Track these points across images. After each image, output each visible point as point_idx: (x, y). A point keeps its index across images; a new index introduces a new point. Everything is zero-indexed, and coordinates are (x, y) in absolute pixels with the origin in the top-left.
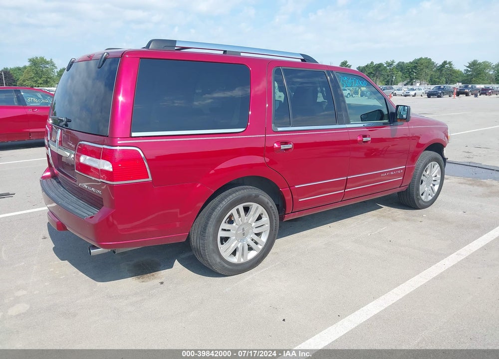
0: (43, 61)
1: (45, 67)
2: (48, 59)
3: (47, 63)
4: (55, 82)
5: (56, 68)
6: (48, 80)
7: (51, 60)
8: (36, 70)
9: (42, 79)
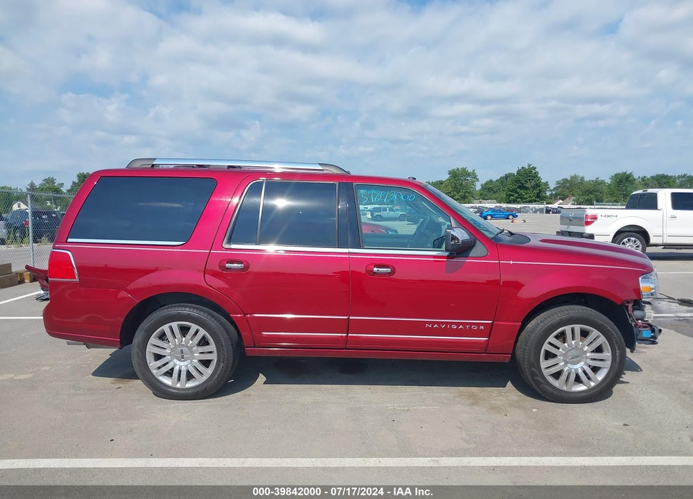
0: (465, 173)
1: (465, 180)
2: (470, 170)
3: (469, 175)
4: (473, 197)
5: (478, 180)
6: (467, 194)
7: (474, 171)
8: (455, 184)
9: (460, 194)
